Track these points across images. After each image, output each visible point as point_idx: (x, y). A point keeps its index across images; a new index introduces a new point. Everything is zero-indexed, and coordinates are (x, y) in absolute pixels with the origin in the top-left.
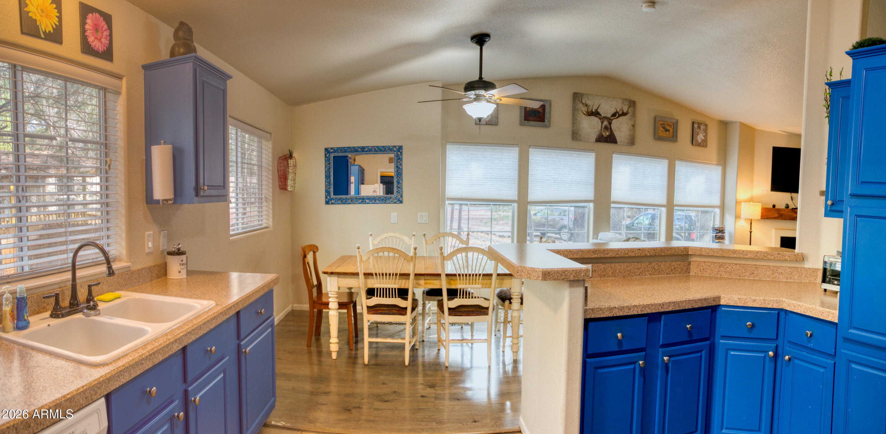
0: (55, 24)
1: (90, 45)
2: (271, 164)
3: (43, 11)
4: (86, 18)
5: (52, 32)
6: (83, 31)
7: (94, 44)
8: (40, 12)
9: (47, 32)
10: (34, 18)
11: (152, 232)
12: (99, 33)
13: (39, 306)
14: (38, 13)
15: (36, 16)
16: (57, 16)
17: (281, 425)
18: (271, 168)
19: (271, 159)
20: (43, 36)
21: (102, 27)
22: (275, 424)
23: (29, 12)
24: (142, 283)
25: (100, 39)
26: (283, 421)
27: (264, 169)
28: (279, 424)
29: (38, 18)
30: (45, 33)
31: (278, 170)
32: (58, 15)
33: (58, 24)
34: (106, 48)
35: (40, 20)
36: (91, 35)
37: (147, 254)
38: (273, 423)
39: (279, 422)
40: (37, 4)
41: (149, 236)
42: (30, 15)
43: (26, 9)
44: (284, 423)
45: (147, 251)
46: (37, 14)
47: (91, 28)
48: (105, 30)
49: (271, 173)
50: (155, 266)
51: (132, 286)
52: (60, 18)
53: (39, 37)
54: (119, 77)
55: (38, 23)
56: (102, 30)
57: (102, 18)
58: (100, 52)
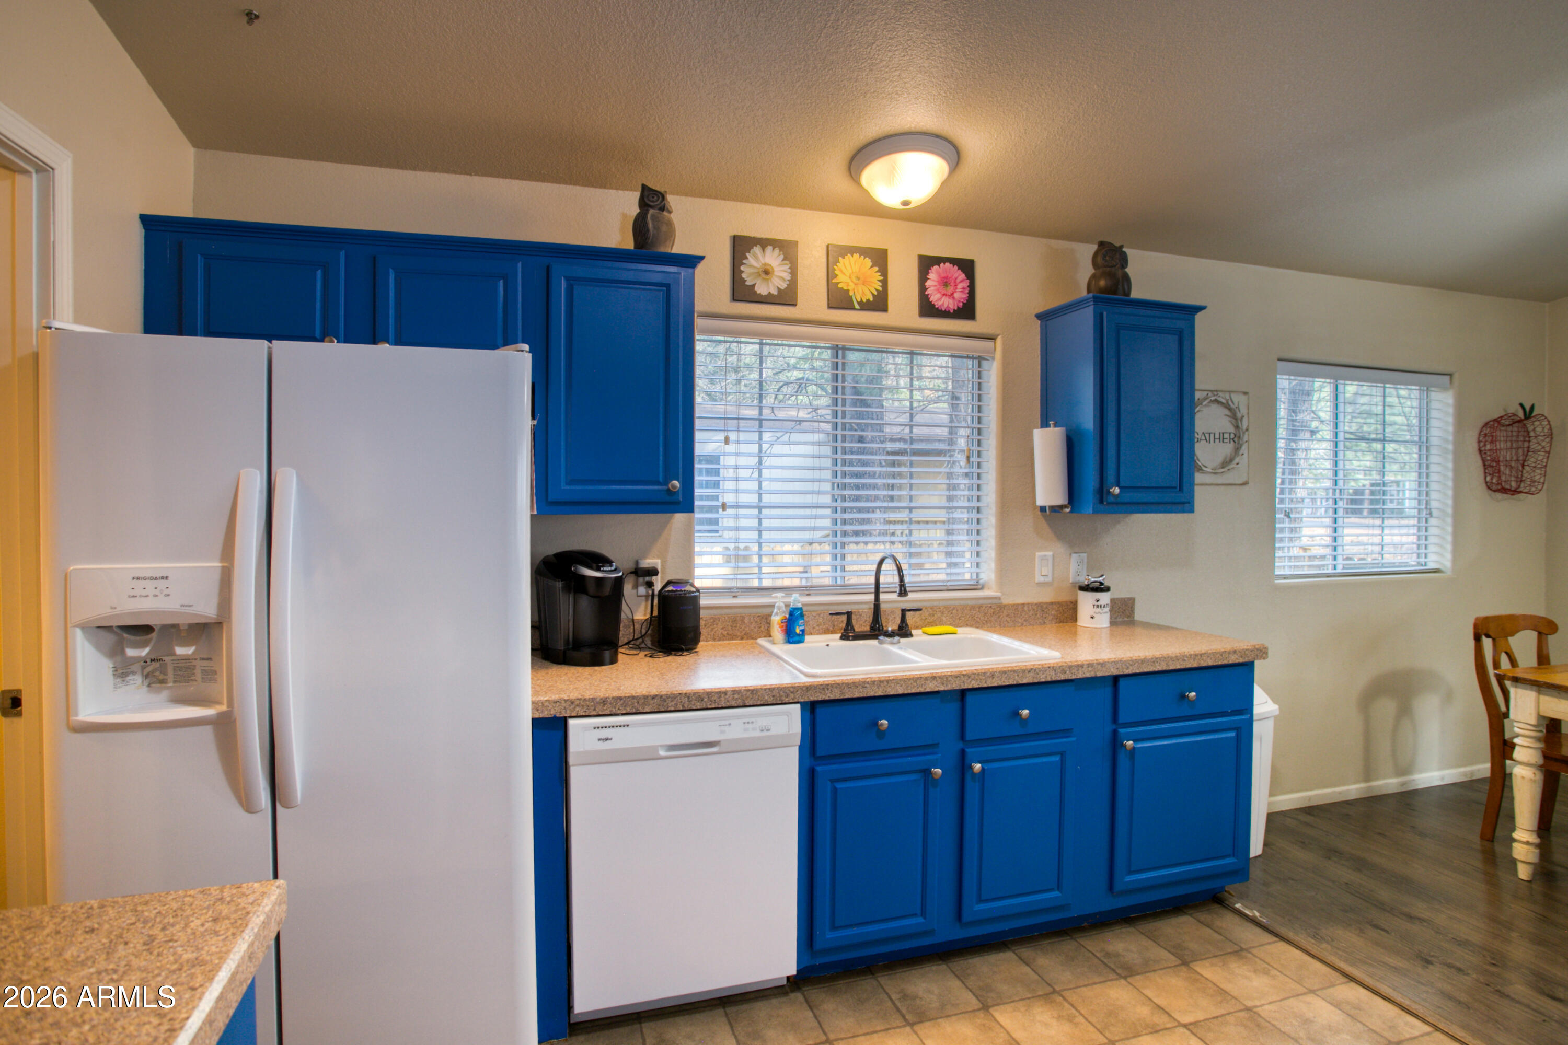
0: (877, 290)
1: (934, 305)
2: (1451, 438)
3: (858, 279)
4: (928, 273)
5: (871, 299)
6: (923, 289)
7: (940, 303)
8: (854, 280)
9: (864, 301)
10: (845, 288)
11: (1050, 553)
12: (949, 287)
13: (834, 626)
14: (852, 281)
15: (848, 286)
16: (879, 281)
17: (1251, 914)
18: (1450, 447)
19: (1451, 429)
20: (857, 306)
21: (956, 279)
22: (1241, 908)
23: (838, 283)
24: (1022, 624)
25: (952, 294)
26: (1259, 911)
27: (1433, 451)
28: (1247, 912)
29: (851, 287)
30: (861, 303)
31: (1480, 451)
32: (882, 278)
33: (881, 289)
34: (961, 304)
35: (854, 290)
36: (935, 292)
37: (1037, 584)
38: (1238, 906)
39: (1251, 909)
40: (850, 271)
41: (1043, 558)
42: (840, 286)
43: (834, 281)
44: (1257, 914)
45: (1039, 579)
46: (851, 284)
47: (935, 283)
48: (961, 281)
49: (1450, 457)
50: (1052, 603)
51: (1000, 625)
52: (885, 283)
53: (853, 309)
54: (992, 338)
55: (851, 294)
56: (955, 282)
57: (956, 267)
58: (952, 311)
